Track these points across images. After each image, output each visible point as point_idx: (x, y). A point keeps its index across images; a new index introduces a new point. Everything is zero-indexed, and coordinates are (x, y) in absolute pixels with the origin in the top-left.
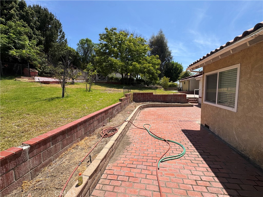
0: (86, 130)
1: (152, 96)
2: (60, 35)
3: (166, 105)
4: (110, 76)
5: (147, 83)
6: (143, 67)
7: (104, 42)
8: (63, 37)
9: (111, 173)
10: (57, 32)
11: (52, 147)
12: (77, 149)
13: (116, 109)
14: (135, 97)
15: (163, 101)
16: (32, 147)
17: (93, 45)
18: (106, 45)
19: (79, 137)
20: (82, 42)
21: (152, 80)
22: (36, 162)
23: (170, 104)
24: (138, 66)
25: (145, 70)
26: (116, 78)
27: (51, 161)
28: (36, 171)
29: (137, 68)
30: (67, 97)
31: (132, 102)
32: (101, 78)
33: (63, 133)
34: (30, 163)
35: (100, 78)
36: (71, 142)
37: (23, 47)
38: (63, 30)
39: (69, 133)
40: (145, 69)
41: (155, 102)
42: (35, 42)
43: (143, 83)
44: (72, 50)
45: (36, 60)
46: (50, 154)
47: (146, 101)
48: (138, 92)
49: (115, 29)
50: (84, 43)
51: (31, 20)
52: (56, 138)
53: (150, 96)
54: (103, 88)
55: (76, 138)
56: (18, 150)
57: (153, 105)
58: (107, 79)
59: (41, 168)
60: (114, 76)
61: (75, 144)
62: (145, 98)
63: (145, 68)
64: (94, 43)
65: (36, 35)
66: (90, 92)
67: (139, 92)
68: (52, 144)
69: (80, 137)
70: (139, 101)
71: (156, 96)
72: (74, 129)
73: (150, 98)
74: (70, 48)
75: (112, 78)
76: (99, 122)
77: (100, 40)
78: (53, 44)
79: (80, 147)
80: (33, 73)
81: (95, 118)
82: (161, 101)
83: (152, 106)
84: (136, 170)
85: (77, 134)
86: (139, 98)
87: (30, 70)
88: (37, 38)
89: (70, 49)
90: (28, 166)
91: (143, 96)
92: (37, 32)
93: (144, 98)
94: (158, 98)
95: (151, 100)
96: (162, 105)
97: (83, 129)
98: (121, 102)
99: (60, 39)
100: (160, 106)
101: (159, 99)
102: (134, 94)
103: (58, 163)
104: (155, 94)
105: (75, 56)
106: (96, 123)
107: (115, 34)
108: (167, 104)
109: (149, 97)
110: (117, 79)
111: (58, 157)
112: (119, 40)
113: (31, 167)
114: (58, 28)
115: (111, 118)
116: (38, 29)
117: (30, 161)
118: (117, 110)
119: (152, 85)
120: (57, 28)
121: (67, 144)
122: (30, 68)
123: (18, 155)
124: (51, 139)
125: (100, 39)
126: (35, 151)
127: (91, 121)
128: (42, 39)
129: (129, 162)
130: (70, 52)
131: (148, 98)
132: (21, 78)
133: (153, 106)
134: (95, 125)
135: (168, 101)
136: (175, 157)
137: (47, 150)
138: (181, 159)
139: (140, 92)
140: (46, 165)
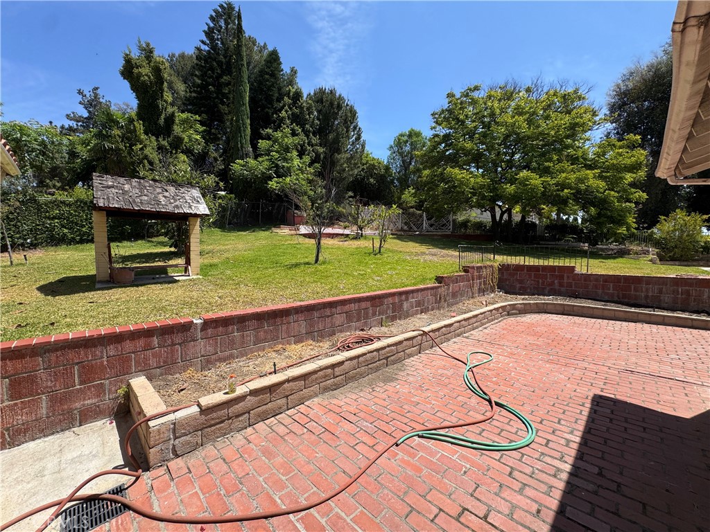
0: (312, 326)
1: (568, 277)
2: (353, 135)
3: (622, 315)
4: (461, 218)
5: (589, 237)
6: (557, 185)
7: (442, 131)
8: (359, 138)
9: (304, 413)
10: (347, 131)
11: (236, 334)
12: (281, 354)
13: (413, 298)
14: (505, 277)
15: (616, 299)
16: (207, 324)
17: (425, 143)
18: (447, 137)
19: (292, 335)
20: (399, 140)
21: (600, 225)
22: (210, 349)
23: (646, 311)
24: (536, 181)
25: (566, 191)
26: (478, 223)
27: (232, 357)
28: (208, 363)
29: (531, 188)
30: (324, 263)
31: (493, 291)
32: (436, 224)
33: (260, 317)
34: (201, 346)
35: (431, 225)
36: (273, 339)
37: (288, 172)
38: (360, 125)
39: (271, 321)
40: (563, 190)
41: (579, 300)
42: (307, 159)
43: (570, 237)
44: (376, 164)
45: (306, 193)
46: (232, 344)
47: (547, 292)
48: (517, 263)
49: (476, 88)
50: (403, 141)
51: (306, 120)
52: (244, 321)
53: (562, 277)
54: (423, 248)
55: (284, 335)
56: (189, 320)
57: (566, 308)
58: (451, 227)
59: (216, 360)
60: (472, 219)
61: (280, 346)
62: (543, 283)
63: (563, 186)
64: (426, 138)
65: (312, 146)
66: (378, 256)
67: (522, 263)
68: (237, 329)
69: (294, 337)
70: (520, 289)
71: (587, 277)
72: (283, 317)
73: (561, 285)
74: (374, 159)
75: (465, 224)
76: (349, 318)
77: (435, 128)
78: (339, 157)
79: (286, 354)
80: (300, 219)
81: (339, 308)
82: (606, 298)
83: (561, 309)
84: (348, 426)
85: (287, 328)
86: (521, 282)
87: (294, 213)
88: (313, 151)
89: (372, 162)
90: (198, 349)
91: (536, 276)
92: (315, 140)
93: (538, 282)
94: (596, 287)
95: (563, 289)
96: (606, 313)
97: (303, 324)
98: (437, 285)
99: (353, 143)
100: (596, 313)
101: (600, 291)
102: (504, 268)
103: (241, 364)
104: (584, 272)
105: (382, 176)
106: (339, 319)
107: (474, 102)
108: (633, 310)
109: (556, 281)
110: (479, 225)
111: (246, 356)
112: (484, 116)
113: (203, 353)
114: (350, 121)
115: (393, 318)
116: (314, 134)
117: (202, 343)
118: (418, 304)
119: (613, 242)
120: (347, 123)
121: (265, 340)
122: (296, 209)
123: (186, 327)
124: (236, 321)
125: (434, 125)
126: (210, 331)
127: (328, 312)
128: (321, 150)
129: (352, 409)
130: (372, 168)
131: (553, 282)
132: (280, 227)
133: (565, 312)
134: (338, 323)
135: (643, 302)
136: (473, 443)
137: (229, 337)
138: (482, 454)
139: (527, 263)
140: (225, 361)
